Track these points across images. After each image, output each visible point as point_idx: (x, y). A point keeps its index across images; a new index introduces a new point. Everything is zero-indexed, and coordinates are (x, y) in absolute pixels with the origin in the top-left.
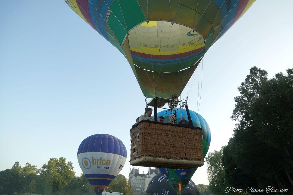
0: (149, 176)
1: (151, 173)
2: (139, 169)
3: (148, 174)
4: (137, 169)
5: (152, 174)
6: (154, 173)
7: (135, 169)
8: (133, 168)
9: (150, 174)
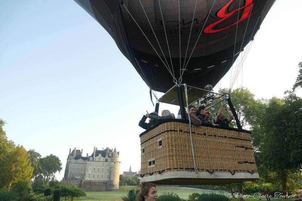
0: (93, 159)
1: (97, 155)
2: (82, 150)
3: (92, 156)
4: (80, 151)
5: (98, 157)
6: (100, 155)
7: (77, 150)
8: (74, 149)
9: (94, 156)
